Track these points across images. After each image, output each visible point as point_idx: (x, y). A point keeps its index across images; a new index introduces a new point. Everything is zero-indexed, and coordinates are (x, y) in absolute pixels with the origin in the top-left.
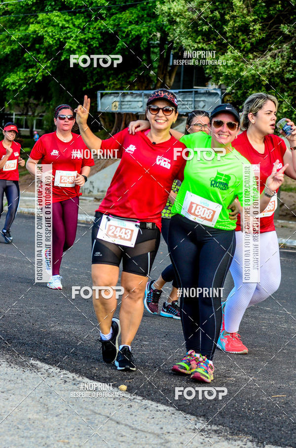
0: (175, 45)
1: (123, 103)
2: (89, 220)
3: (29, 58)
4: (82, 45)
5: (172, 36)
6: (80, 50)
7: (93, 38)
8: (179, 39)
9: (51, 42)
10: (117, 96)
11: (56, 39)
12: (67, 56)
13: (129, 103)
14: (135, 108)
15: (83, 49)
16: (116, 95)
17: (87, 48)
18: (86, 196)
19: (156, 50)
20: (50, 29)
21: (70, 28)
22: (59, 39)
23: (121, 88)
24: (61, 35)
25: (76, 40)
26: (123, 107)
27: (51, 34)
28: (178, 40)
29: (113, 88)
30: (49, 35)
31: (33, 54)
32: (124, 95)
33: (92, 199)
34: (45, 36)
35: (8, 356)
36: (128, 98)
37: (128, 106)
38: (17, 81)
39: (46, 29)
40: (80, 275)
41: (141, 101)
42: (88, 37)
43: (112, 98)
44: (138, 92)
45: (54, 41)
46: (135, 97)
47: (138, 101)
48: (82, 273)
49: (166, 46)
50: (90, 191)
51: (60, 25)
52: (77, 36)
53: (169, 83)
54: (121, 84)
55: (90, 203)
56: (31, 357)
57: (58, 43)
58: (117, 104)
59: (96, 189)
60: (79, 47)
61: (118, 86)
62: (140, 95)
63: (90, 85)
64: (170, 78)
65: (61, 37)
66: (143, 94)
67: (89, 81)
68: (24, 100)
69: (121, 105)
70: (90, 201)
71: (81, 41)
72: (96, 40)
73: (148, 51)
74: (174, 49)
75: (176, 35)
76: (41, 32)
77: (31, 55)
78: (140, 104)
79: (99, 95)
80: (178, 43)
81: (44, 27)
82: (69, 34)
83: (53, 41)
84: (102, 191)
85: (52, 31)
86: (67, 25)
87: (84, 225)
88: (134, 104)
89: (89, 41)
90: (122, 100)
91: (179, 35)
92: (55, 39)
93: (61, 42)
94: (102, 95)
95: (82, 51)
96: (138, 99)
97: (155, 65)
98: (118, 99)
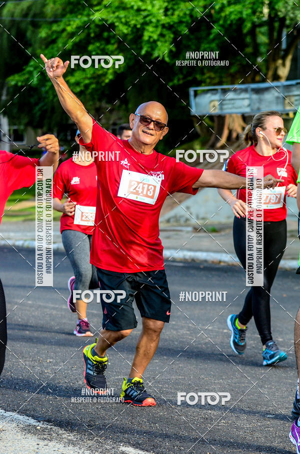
0: (288, 22)
1: (224, 102)
2: (187, 257)
3: (95, 51)
4: (165, 32)
5: (283, 10)
6: (162, 39)
7: (181, 22)
8: (293, 13)
9: (125, 31)
10: (215, 94)
11: (132, 26)
12: (148, 47)
13: (233, 102)
14: (240, 107)
15: (167, 37)
16: (214, 92)
17: (172, 36)
18: (182, 226)
19: (264, 29)
20: (122, 14)
21: (149, 11)
22: (135, 26)
23: (220, 83)
24: (137, 20)
25: (156, 27)
26: (225, 107)
27: (123, 20)
28: (292, 15)
29: (210, 84)
30: (122, 22)
31: (101, 45)
32: (225, 91)
33: (190, 229)
34: (117, 24)
35: (90, 443)
36: (230, 95)
37: (230, 106)
38: (82, 80)
39: (117, 14)
40: (179, 330)
41: (247, 98)
42: (173, 21)
43: (210, 97)
44: (243, 86)
45: (130, 29)
46: (240, 94)
47: (243, 99)
48: (182, 327)
49: (277, 25)
50: (187, 220)
51: (135, 8)
52: (158, 21)
53: (283, 73)
54: (221, 77)
55: (188, 235)
56: (121, 442)
57: (135, 30)
58: (217, 103)
59: (194, 217)
60: (162, 35)
61: (217, 81)
62: (246, 90)
63: (179, 80)
64: (284, 65)
65: (137, 23)
66: (249, 90)
67: (177, 74)
68: (94, 104)
69: (221, 105)
70: (188, 232)
71: (163, 26)
72: (184, 24)
73: (253, 32)
74: (288, 27)
75: (289, 8)
76: (111, 18)
77: (98, 47)
78: (246, 102)
79: (192, 93)
80: (291, 19)
81: (114, 13)
82: (147, 19)
83: (127, 29)
84: (203, 219)
85: (125, 17)
86: (143, 8)
87: (181, 264)
88: (239, 103)
89: (176, 25)
90: (222, 98)
91: (293, 8)
92: (129, 26)
93: (138, 29)
94: (196, 94)
95: (166, 42)
96: (243, 95)
97: (263, 49)
98: (217, 97)
